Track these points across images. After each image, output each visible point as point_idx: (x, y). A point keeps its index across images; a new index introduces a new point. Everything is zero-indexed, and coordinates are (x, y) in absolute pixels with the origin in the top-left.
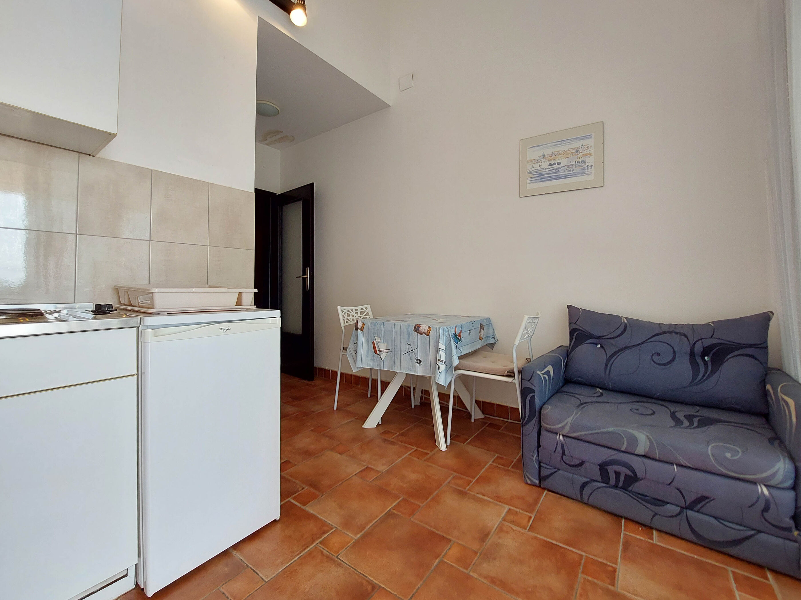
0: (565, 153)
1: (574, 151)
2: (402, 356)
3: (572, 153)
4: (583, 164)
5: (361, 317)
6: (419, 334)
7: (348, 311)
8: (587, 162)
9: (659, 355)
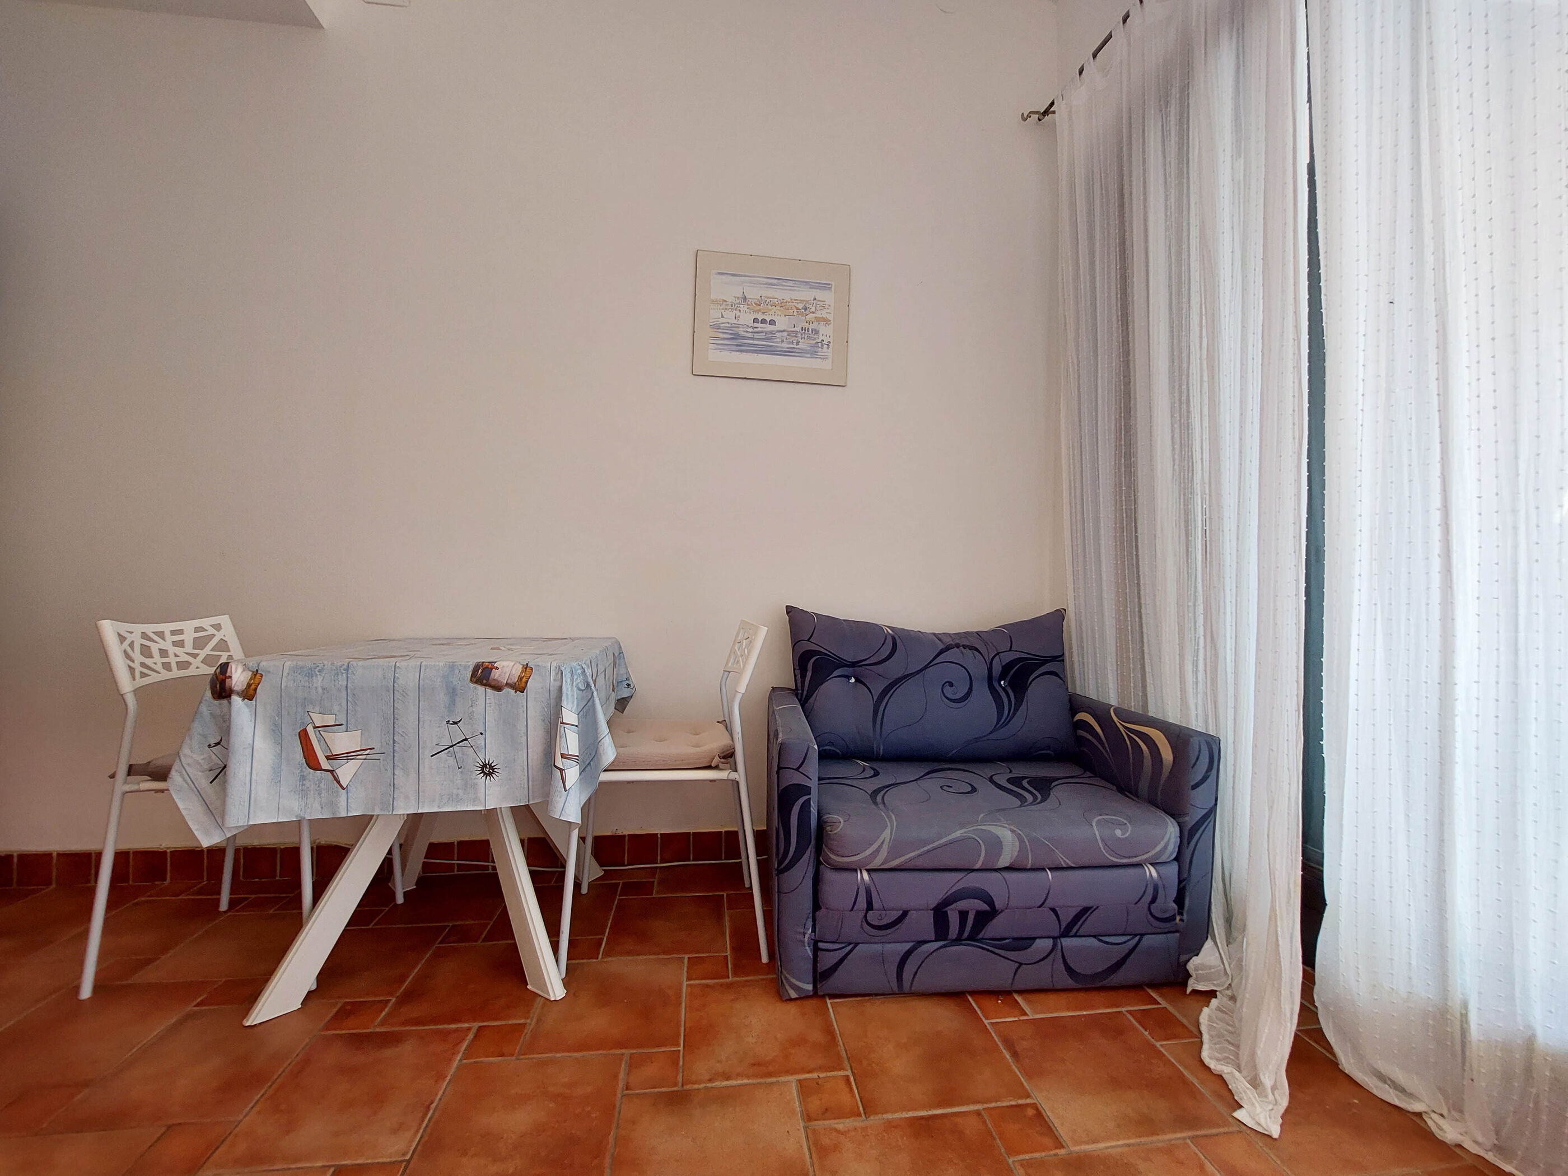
0: (783, 304)
1: (800, 306)
2: (427, 762)
3: (797, 309)
4: (815, 336)
5: (198, 655)
6: (489, 691)
8: (821, 335)
9: (951, 685)
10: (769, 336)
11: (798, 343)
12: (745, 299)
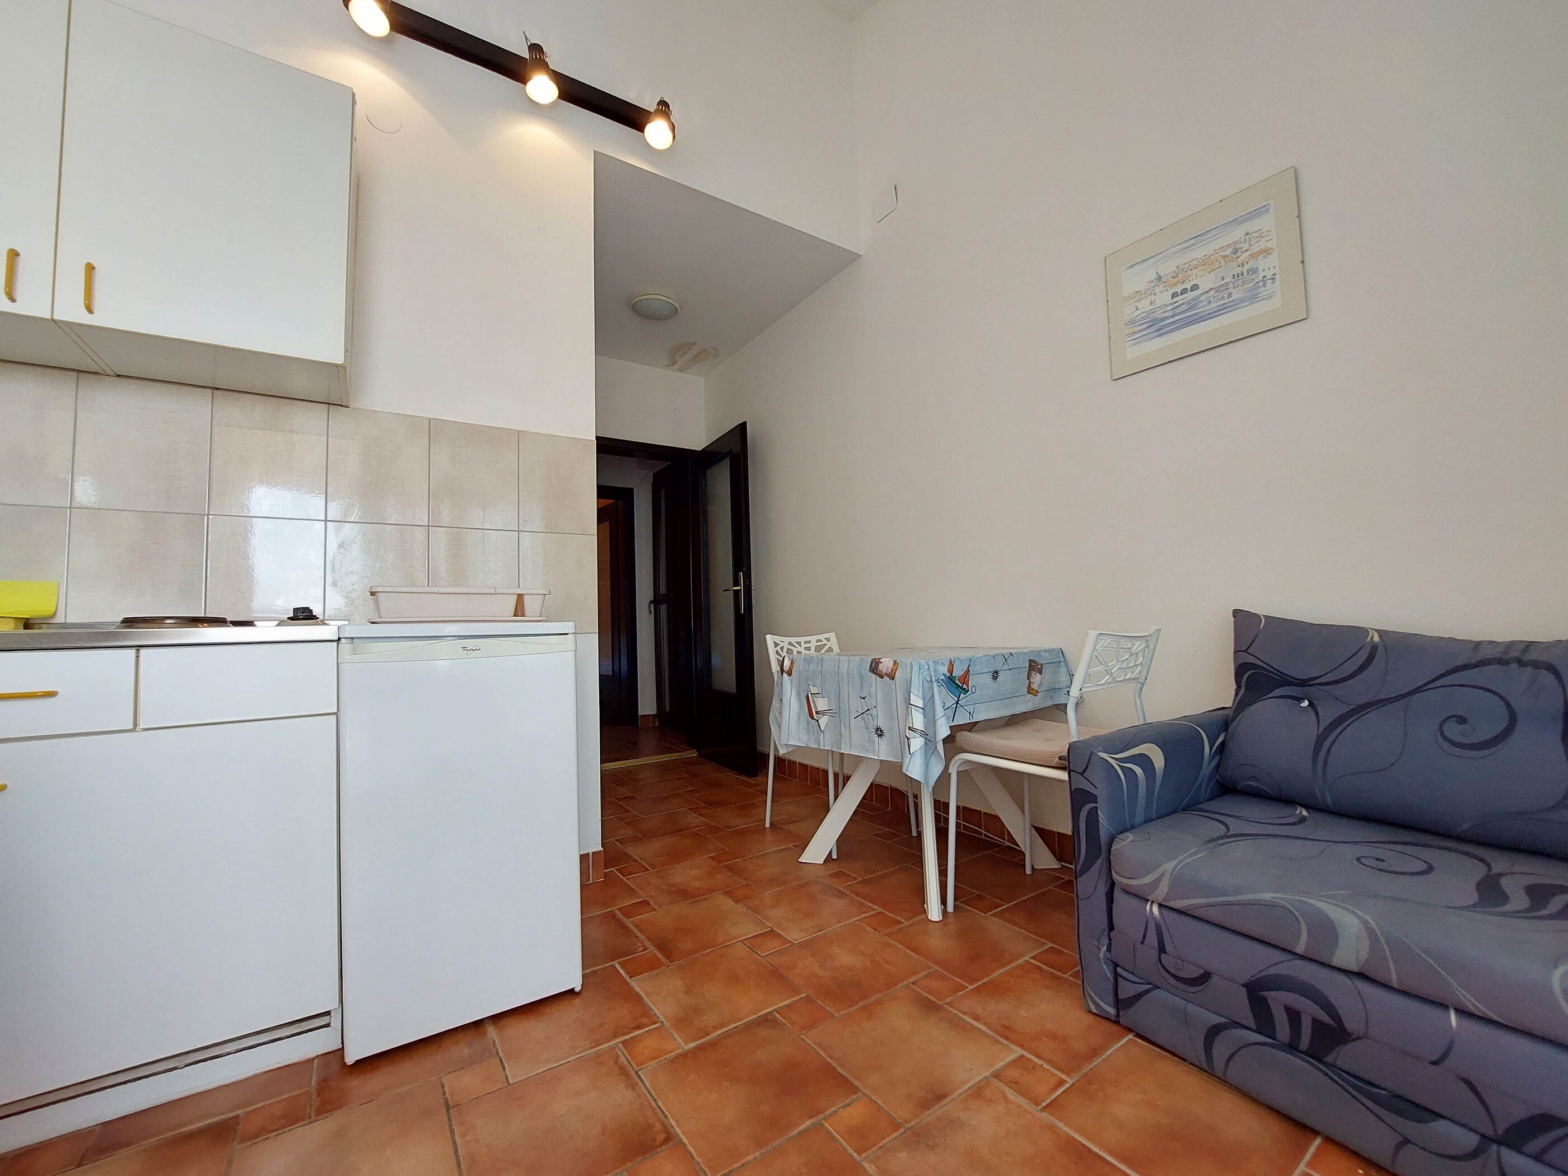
0: (1205, 262)
1: (1228, 252)
2: (853, 720)
3: (1224, 257)
4: (1253, 277)
6: (878, 678)
7: (790, 644)
8: (1261, 271)
9: (1462, 720)
10: (1192, 305)
11: (1230, 295)
12: (1159, 278)
